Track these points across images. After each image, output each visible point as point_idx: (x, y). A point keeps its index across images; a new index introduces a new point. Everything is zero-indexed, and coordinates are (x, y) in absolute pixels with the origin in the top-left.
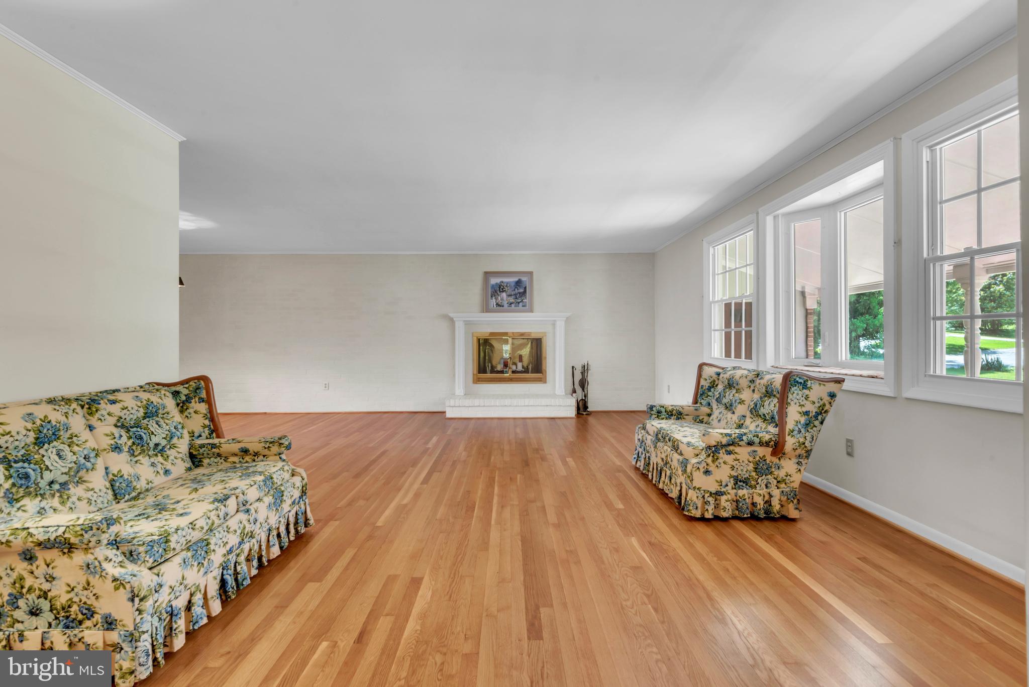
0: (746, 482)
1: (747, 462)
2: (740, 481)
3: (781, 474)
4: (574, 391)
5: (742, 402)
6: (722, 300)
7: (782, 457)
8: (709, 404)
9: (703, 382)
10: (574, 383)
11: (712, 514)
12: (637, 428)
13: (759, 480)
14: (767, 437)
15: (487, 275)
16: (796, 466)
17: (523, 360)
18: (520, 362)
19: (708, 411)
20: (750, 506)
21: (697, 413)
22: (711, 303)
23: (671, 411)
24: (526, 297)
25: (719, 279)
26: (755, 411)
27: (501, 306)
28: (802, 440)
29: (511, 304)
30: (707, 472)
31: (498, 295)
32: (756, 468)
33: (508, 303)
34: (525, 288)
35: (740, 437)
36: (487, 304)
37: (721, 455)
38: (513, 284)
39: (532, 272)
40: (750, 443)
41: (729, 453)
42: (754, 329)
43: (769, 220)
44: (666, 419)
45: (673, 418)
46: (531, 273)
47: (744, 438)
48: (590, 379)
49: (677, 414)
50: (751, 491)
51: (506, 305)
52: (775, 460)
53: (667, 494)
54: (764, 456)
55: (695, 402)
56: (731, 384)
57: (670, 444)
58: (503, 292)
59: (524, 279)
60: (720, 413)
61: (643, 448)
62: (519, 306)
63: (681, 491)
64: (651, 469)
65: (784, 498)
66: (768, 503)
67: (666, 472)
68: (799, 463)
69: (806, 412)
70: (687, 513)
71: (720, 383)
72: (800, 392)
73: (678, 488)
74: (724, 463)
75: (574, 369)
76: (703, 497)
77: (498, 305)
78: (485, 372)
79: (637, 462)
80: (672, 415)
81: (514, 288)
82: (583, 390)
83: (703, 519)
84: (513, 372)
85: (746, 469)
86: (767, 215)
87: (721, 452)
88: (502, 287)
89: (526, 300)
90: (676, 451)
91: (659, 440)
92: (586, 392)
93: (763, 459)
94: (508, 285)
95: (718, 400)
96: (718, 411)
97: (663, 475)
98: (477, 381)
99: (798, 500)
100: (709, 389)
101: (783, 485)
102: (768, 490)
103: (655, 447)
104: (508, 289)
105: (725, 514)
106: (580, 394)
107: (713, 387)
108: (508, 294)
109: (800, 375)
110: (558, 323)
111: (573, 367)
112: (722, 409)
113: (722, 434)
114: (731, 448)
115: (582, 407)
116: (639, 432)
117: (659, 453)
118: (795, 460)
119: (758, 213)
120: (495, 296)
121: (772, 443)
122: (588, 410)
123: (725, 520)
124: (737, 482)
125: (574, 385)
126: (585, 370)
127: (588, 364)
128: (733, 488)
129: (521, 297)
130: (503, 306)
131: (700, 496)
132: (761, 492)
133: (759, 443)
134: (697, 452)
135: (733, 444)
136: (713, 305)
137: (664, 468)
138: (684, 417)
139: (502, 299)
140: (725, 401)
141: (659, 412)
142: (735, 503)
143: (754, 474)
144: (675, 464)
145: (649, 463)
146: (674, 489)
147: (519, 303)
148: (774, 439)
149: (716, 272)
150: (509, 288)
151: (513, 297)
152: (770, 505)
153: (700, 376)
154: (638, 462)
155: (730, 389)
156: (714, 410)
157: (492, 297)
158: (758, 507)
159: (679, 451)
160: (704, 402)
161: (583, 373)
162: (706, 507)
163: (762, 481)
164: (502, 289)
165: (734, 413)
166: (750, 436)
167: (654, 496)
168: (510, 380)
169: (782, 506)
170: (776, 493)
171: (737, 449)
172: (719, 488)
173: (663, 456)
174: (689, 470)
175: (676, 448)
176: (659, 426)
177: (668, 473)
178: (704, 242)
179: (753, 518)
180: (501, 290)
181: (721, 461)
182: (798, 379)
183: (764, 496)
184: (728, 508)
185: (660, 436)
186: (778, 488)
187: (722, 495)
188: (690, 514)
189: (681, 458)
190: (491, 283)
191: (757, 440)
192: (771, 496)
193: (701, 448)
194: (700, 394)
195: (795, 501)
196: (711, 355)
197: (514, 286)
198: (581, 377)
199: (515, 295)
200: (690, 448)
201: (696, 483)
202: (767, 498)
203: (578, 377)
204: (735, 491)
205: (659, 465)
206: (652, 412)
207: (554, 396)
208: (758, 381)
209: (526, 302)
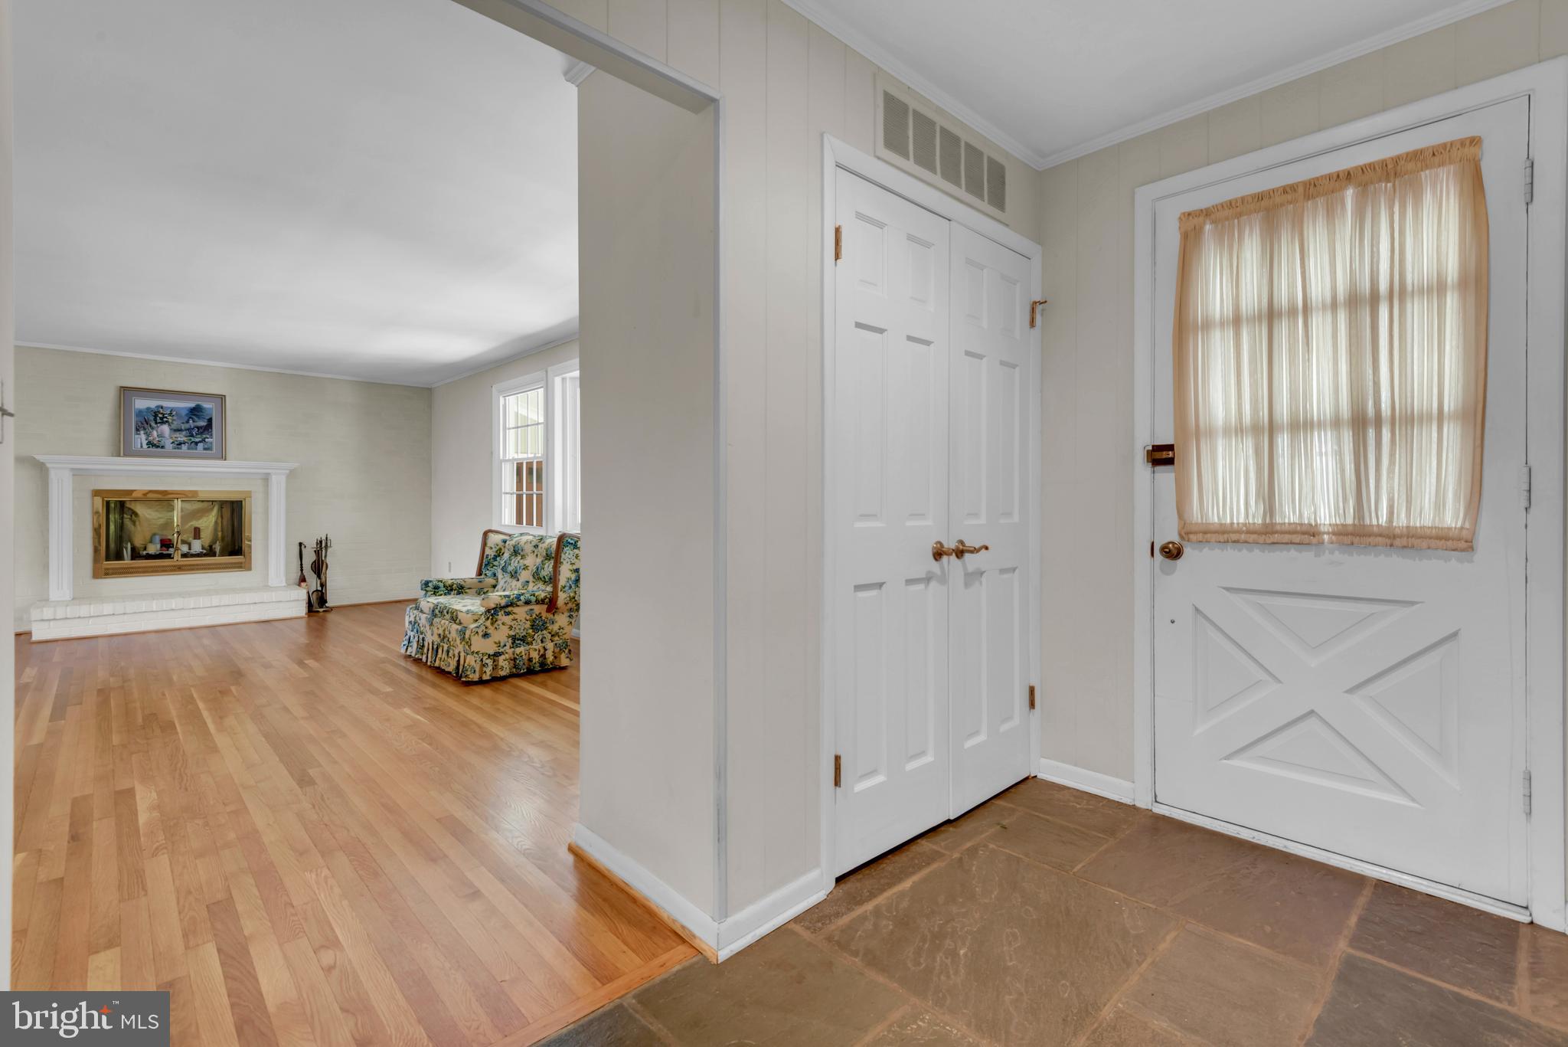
0: (523, 639)
1: (524, 621)
2: (518, 640)
3: (555, 628)
4: (303, 579)
5: (526, 568)
6: (514, 459)
7: (555, 612)
8: (495, 575)
9: (488, 551)
10: (302, 567)
11: (490, 675)
12: (408, 609)
13: (535, 637)
14: (543, 595)
15: (126, 393)
16: (568, 619)
17: (201, 536)
18: (195, 539)
19: (493, 582)
20: (526, 661)
21: (481, 585)
22: (501, 462)
23: (451, 586)
24: (211, 435)
25: (511, 434)
26: (537, 576)
27: (158, 447)
28: (572, 595)
29: (180, 444)
30: (486, 635)
31: (153, 428)
32: (532, 626)
33: (173, 443)
34: (210, 420)
35: (518, 597)
36: (128, 443)
37: (500, 617)
38: (184, 413)
39: (225, 396)
40: (527, 603)
41: (508, 614)
42: (544, 492)
43: (558, 380)
44: (445, 594)
45: (452, 593)
46: (222, 398)
47: (522, 598)
48: (330, 559)
49: (459, 589)
50: (527, 647)
51: (169, 446)
52: (550, 616)
53: (444, 670)
54: (540, 613)
55: (480, 573)
56: (516, 552)
57: (448, 617)
58: (163, 423)
59: (206, 405)
60: (505, 582)
61: (415, 630)
62: (196, 449)
63: (459, 661)
64: (425, 650)
65: (557, 650)
66: (543, 656)
67: (443, 647)
68: (570, 616)
69: (576, 569)
70: (464, 679)
71: (506, 550)
72: (571, 552)
73: (456, 659)
74: (503, 624)
75: (303, 546)
76: (482, 660)
77: (150, 444)
78: (119, 556)
79: (407, 649)
80: (452, 590)
81: (187, 418)
82: (319, 577)
83: (481, 682)
84: (184, 556)
85: (523, 627)
86: (557, 376)
87: (500, 613)
88: (160, 416)
89: (209, 440)
90: (455, 621)
91: (435, 616)
92: (323, 579)
93: (539, 616)
94: (174, 413)
95: (504, 569)
96: (504, 580)
97: (440, 651)
98: (99, 573)
99: (570, 650)
100: (495, 558)
101: (556, 638)
102: (543, 645)
103: (431, 624)
104: (173, 420)
105: (503, 673)
106: (313, 583)
107: (499, 556)
108: (174, 426)
109: (571, 536)
110: (274, 479)
111: (300, 544)
112: (507, 577)
113: (501, 596)
114: (510, 609)
115: (318, 604)
116: (411, 614)
117: (435, 630)
118: (567, 614)
119: (547, 372)
120: (145, 429)
121: (547, 600)
122: (327, 605)
123: (503, 679)
124: (516, 640)
125: (302, 570)
126: (322, 547)
127: (327, 538)
128: (511, 648)
129: (202, 433)
130: (163, 447)
131: (478, 660)
132: (537, 647)
133: (536, 601)
134: (476, 617)
135: (512, 604)
136: (503, 464)
137: (441, 644)
138: (467, 591)
139: (160, 436)
140: (510, 568)
141: (436, 588)
142: (513, 662)
143: (530, 631)
144: (454, 635)
145: (423, 646)
146: (451, 662)
147: (196, 443)
148: (548, 596)
149: (507, 426)
150: (175, 418)
151: (184, 433)
152: (545, 658)
153: (484, 544)
154: (409, 648)
155: (516, 556)
156: (499, 580)
157: (137, 430)
158: (534, 661)
159: (457, 621)
160: (489, 573)
161: (318, 553)
162: (484, 669)
163: (538, 636)
164: (161, 419)
165: (518, 580)
166: (527, 595)
167: (429, 675)
168: (179, 569)
169: (555, 657)
170: (550, 646)
171: (515, 610)
172: (497, 649)
173: (441, 631)
174: (467, 636)
175: (454, 618)
176: (435, 602)
177: (445, 648)
178: (494, 389)
179: (530, 673)
180: (159, 420)
181: (499, 622)
182: (569, 540)
183: (539, 651)
184: (505, 667)
185: (437, 611)
186: (552, 641)
187: (500, 655)
188: (467, 679)
189: (459, 627)
190: (137, 407)
191: (533, 599)
192: (545, 650)
193: (480, 613)
194: (485, 564)
195: (567, 651)
196: (501, 522)
197: (187, 415)
198: (313, 557)
199: (189, 430)
200: (469, 615)
201: (474, 648)
202: (542, 652)
203: (309, 558)
204: (513, 649)
205: (436, 643)
206: (427, 589)
207: (267, 587)
208: (540, 545)
209: (211, 443)
